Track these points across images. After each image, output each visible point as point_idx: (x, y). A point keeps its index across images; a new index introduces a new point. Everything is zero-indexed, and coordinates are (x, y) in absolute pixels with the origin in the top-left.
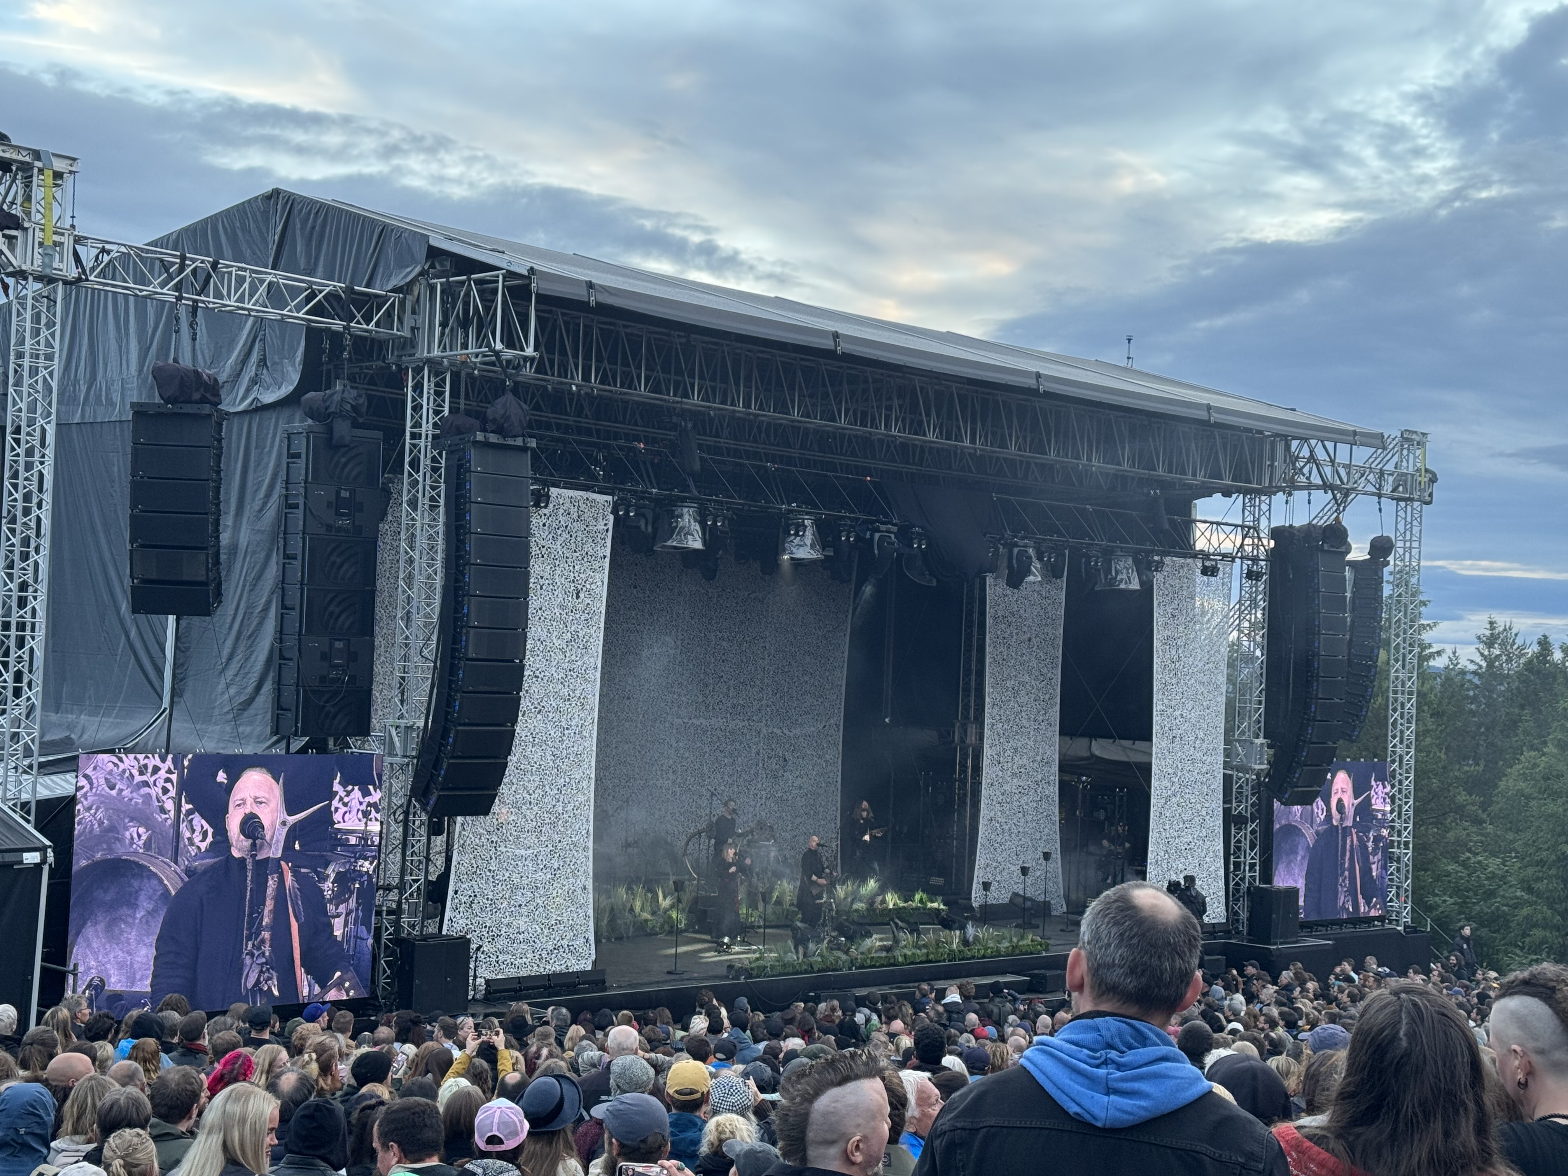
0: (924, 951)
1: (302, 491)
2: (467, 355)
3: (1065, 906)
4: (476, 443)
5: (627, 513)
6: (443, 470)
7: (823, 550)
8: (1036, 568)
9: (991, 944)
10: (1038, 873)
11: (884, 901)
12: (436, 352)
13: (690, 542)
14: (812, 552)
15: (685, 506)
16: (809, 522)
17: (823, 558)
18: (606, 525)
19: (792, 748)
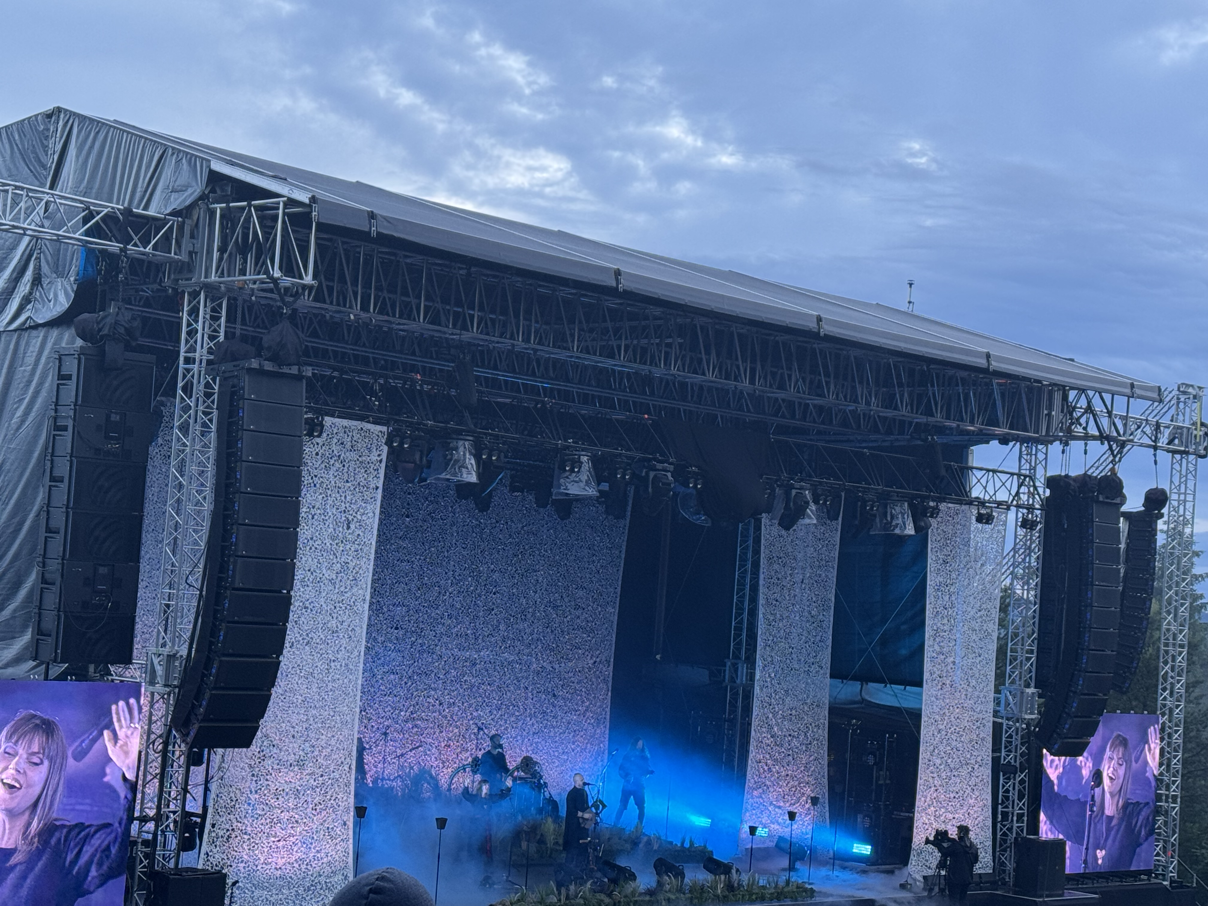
0: (688, 895)
1: (72, 413)
2: (245, 281)
4: (250, 370)
5: (401, 444)
6: (216, 396)
7: (599, 484)
8: (811, 511)
9: (756, 890)
11: (649, 842)
12: (213, 278)
13: (465, 475)
14: (587, 488)
15: (461, 439)
16: (586, 458)
17: (598, 494)
18: (379, 455)
19: (562, 683)
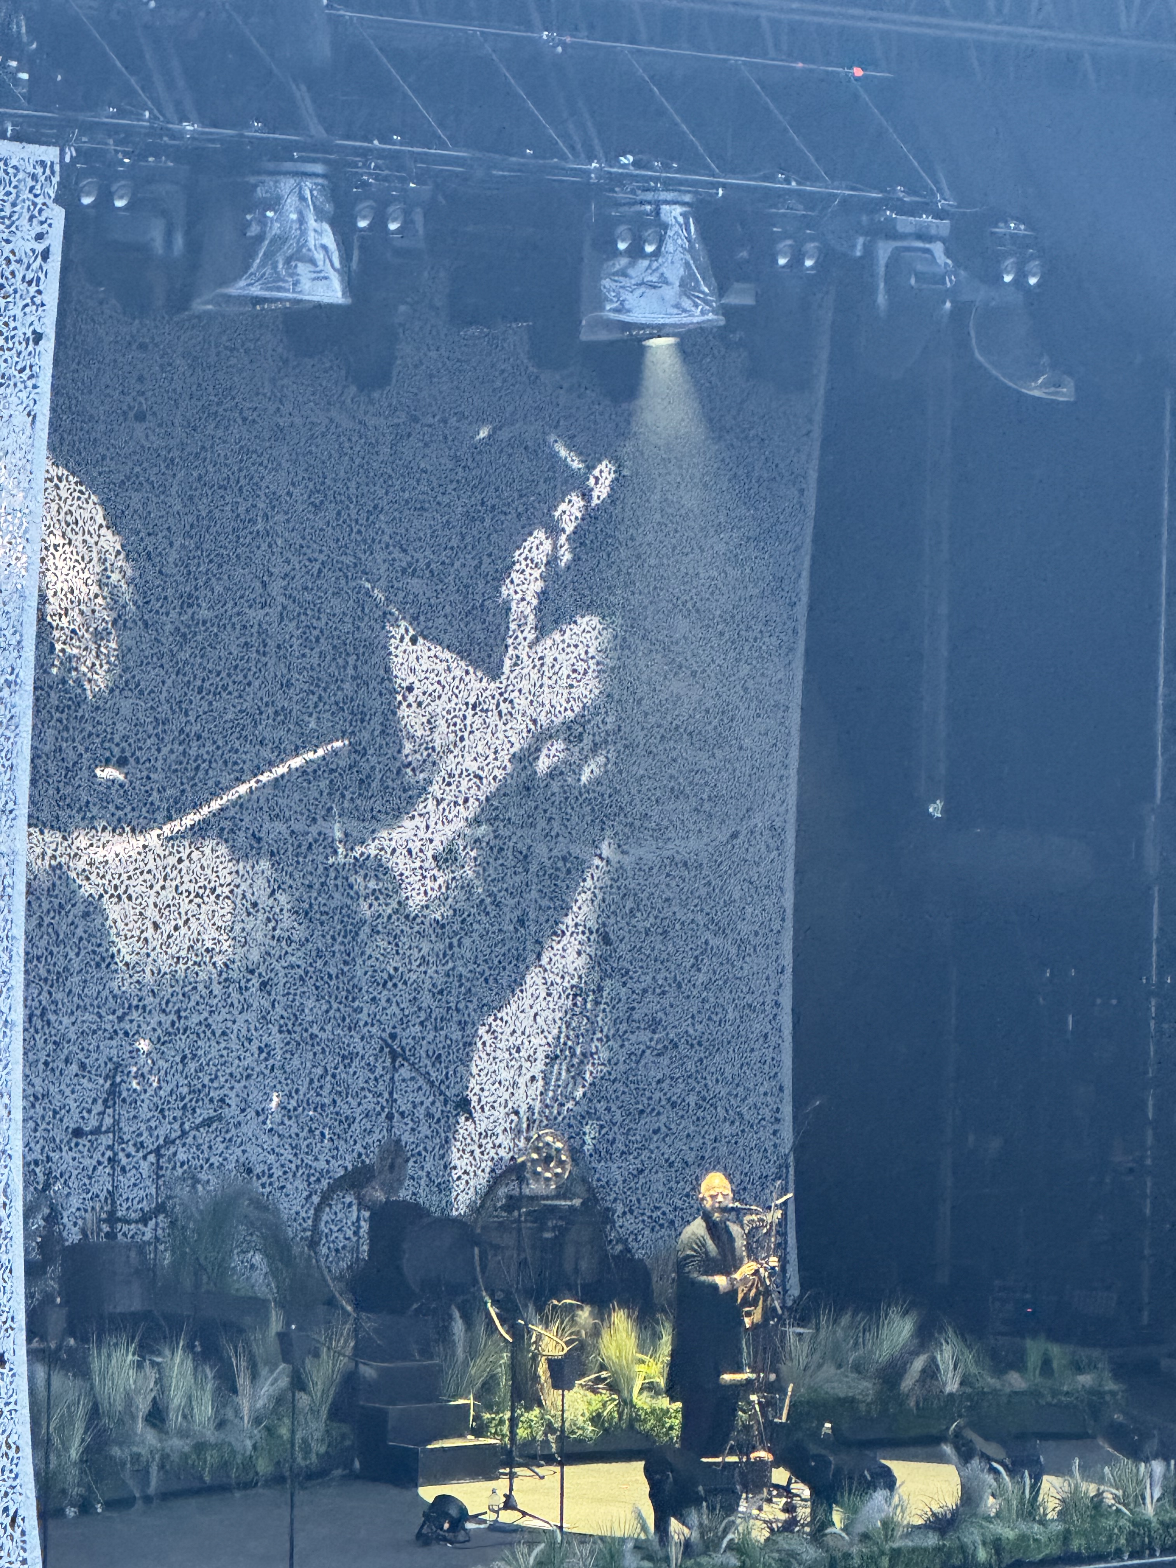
5: (105, 197)
7: (722, 290)
11: (931, 1372)
13: (306, 284)
14: (687, 303)
15: (286, 173)
16: (678, 210)
17: (721, 321)
18: (40, 237)
19: (630, 904)
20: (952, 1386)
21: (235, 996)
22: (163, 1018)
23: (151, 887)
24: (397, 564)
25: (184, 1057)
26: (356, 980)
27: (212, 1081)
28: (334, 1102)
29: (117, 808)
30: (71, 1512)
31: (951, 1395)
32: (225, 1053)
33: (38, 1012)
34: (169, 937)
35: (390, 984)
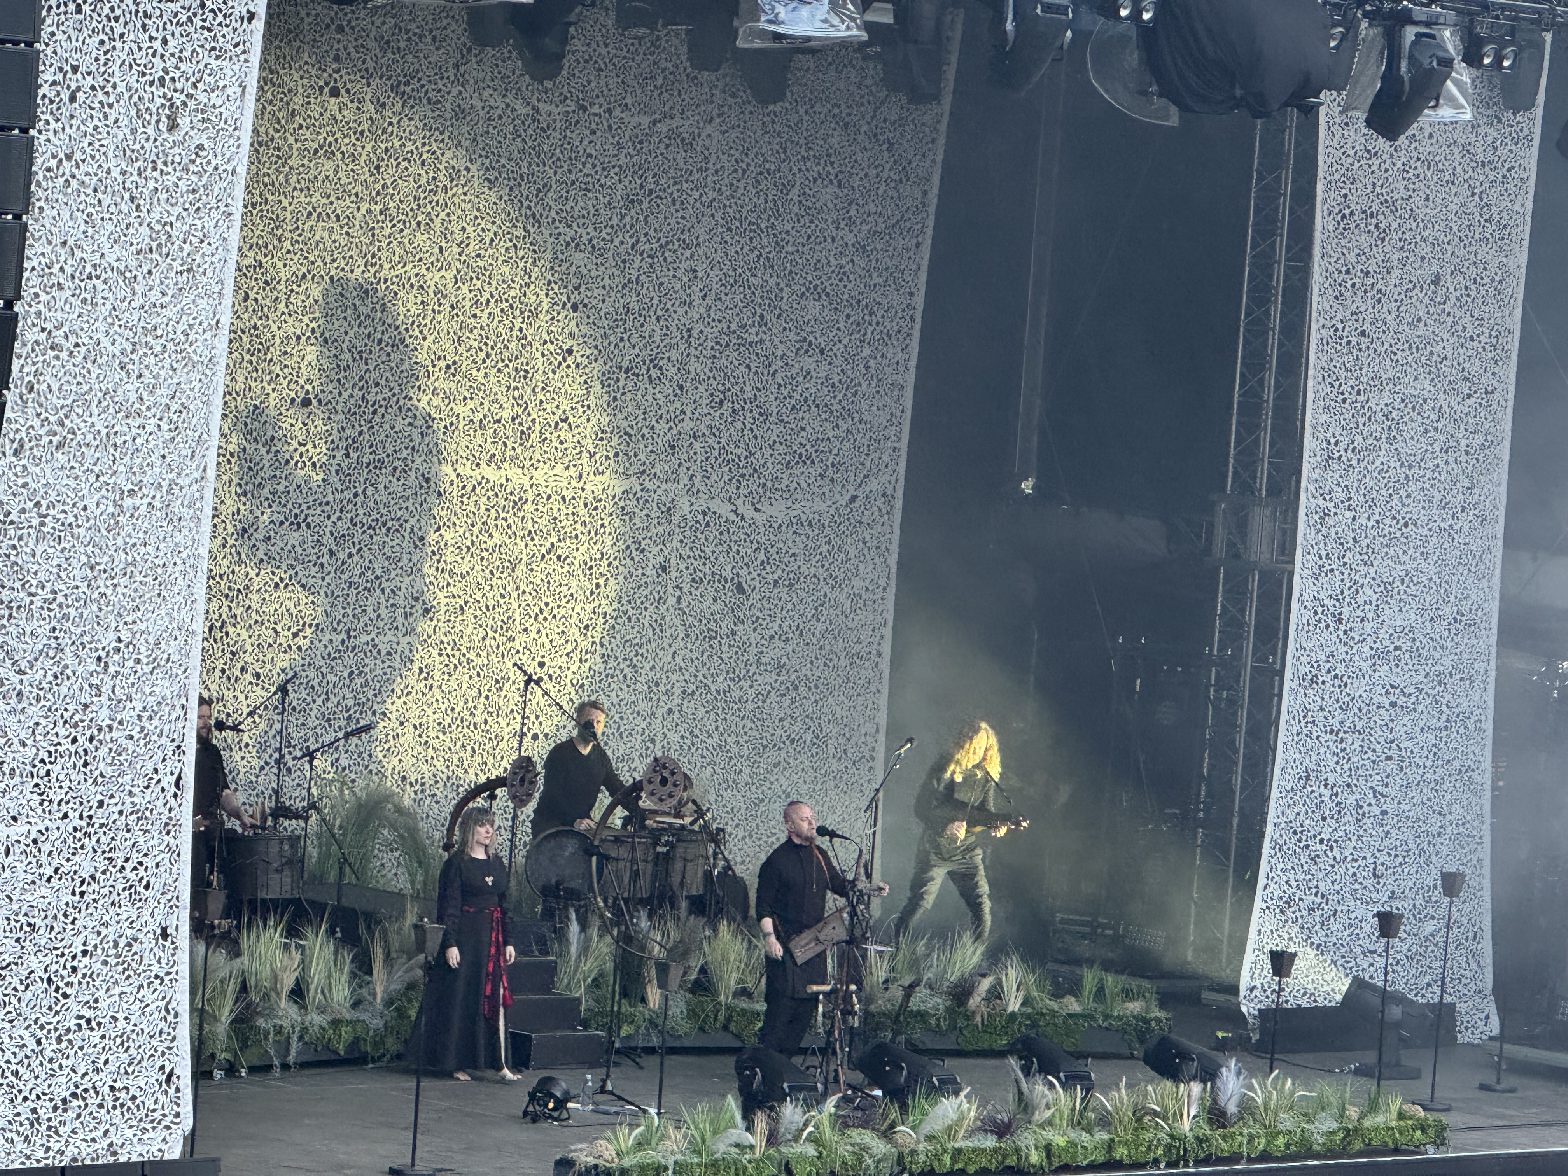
0: (1103, 1136)
3: (1495, 1021)
7: (865, 8)
8: (1458, 84)
9: (1287, 1122)
10: (1429, 927)
11: (996, 994)
14: (834, 20)
17: (864, 36)
19: (762, 556)
20: (1014, 1005)
21: (401, 620)
22: (334, 636)
23: (329, 517)
24: (561, 238)
25: (352, 673)
26: (510, 613)
27: (375, 695)
28: (486, 722)
29: (300, 444)
30: (218, 1074)
31: (1013, 1014)
32: (388, 671)
33: (218, 624)
34: (343, 563)
35: (541, 617)
